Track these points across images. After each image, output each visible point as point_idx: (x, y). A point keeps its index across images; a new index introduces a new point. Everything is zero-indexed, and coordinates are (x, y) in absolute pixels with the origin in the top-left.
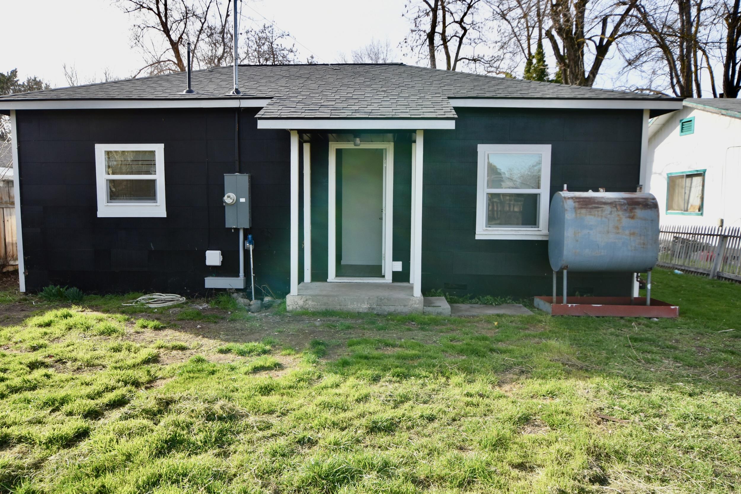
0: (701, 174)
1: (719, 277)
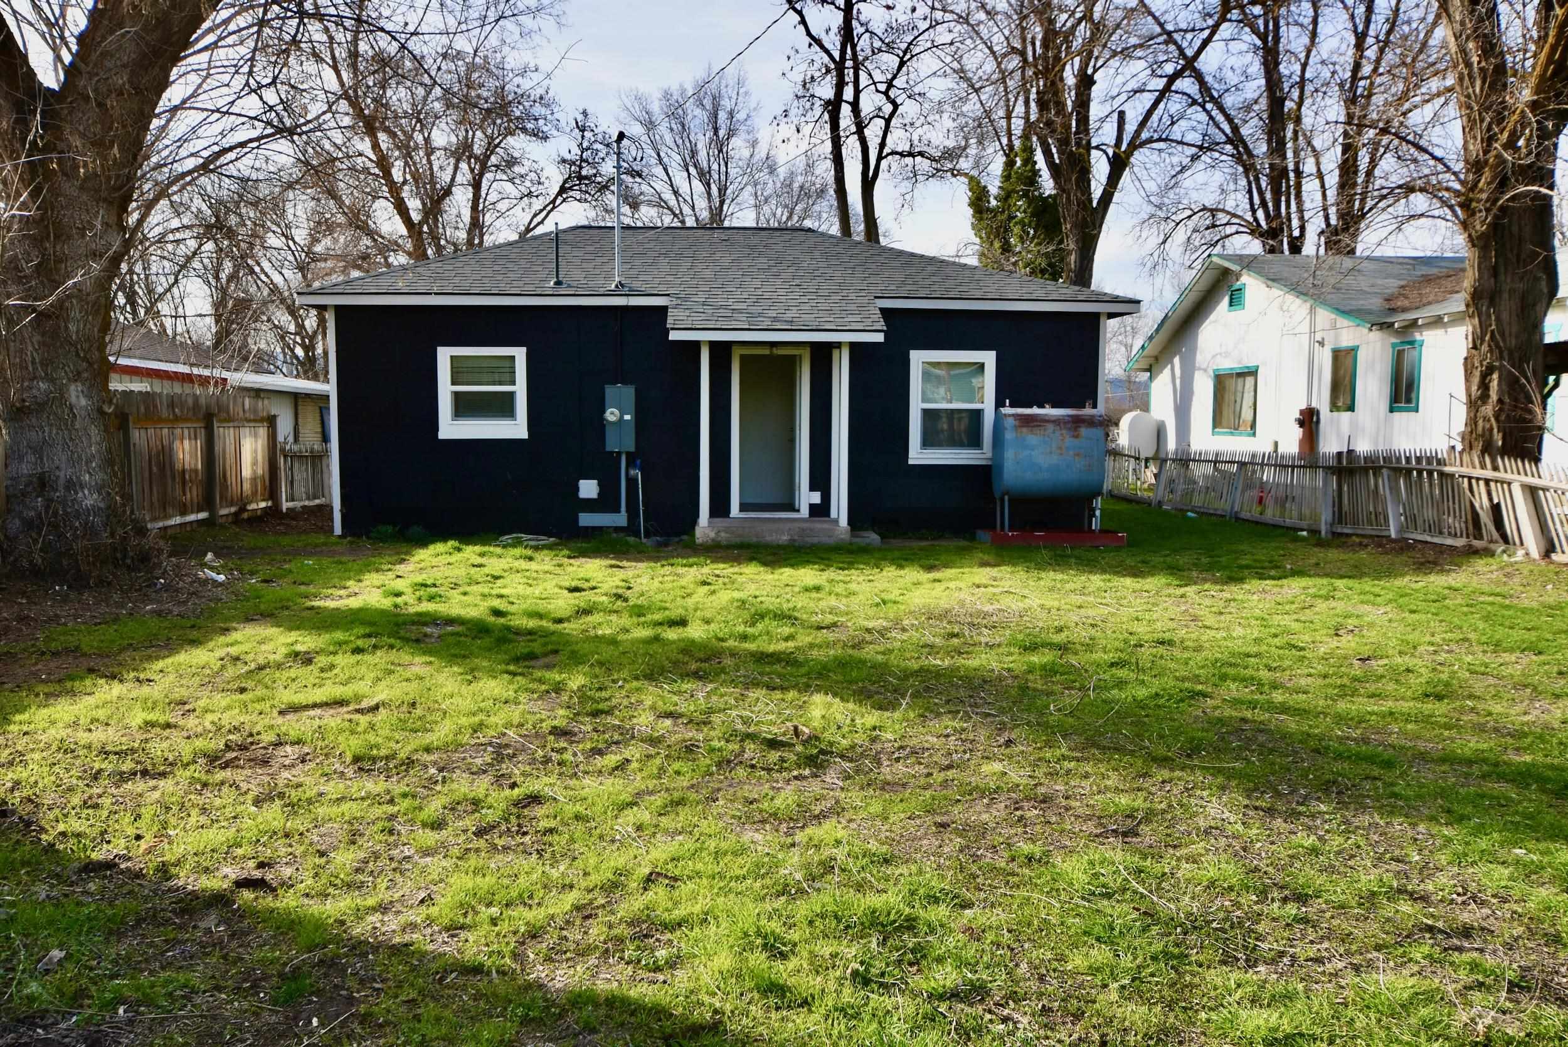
0: (1253, 373)
1: (1237, 519)
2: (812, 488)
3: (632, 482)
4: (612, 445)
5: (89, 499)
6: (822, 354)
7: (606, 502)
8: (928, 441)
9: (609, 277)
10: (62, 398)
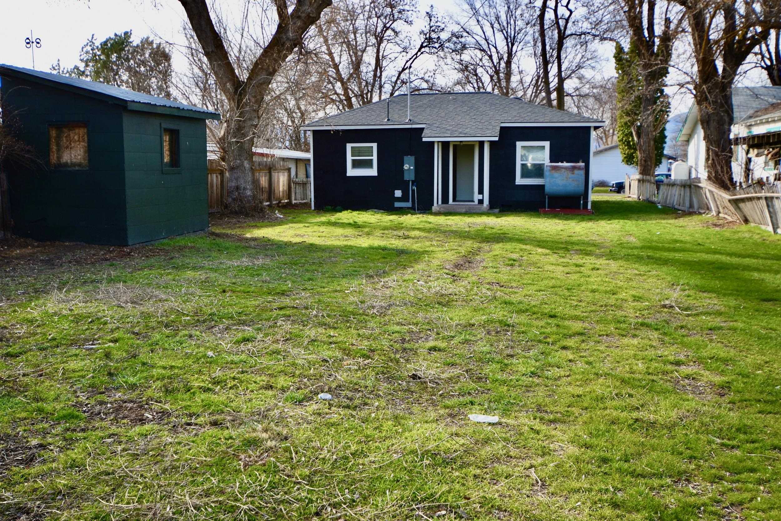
2: (479, 193)
3: (413, 191)
4: (406, 177)
5: (249, 193)
6: (482, 143)
7: (404, 198)
8: (523, 176)
9: (406, 117)
10: (243, 165)
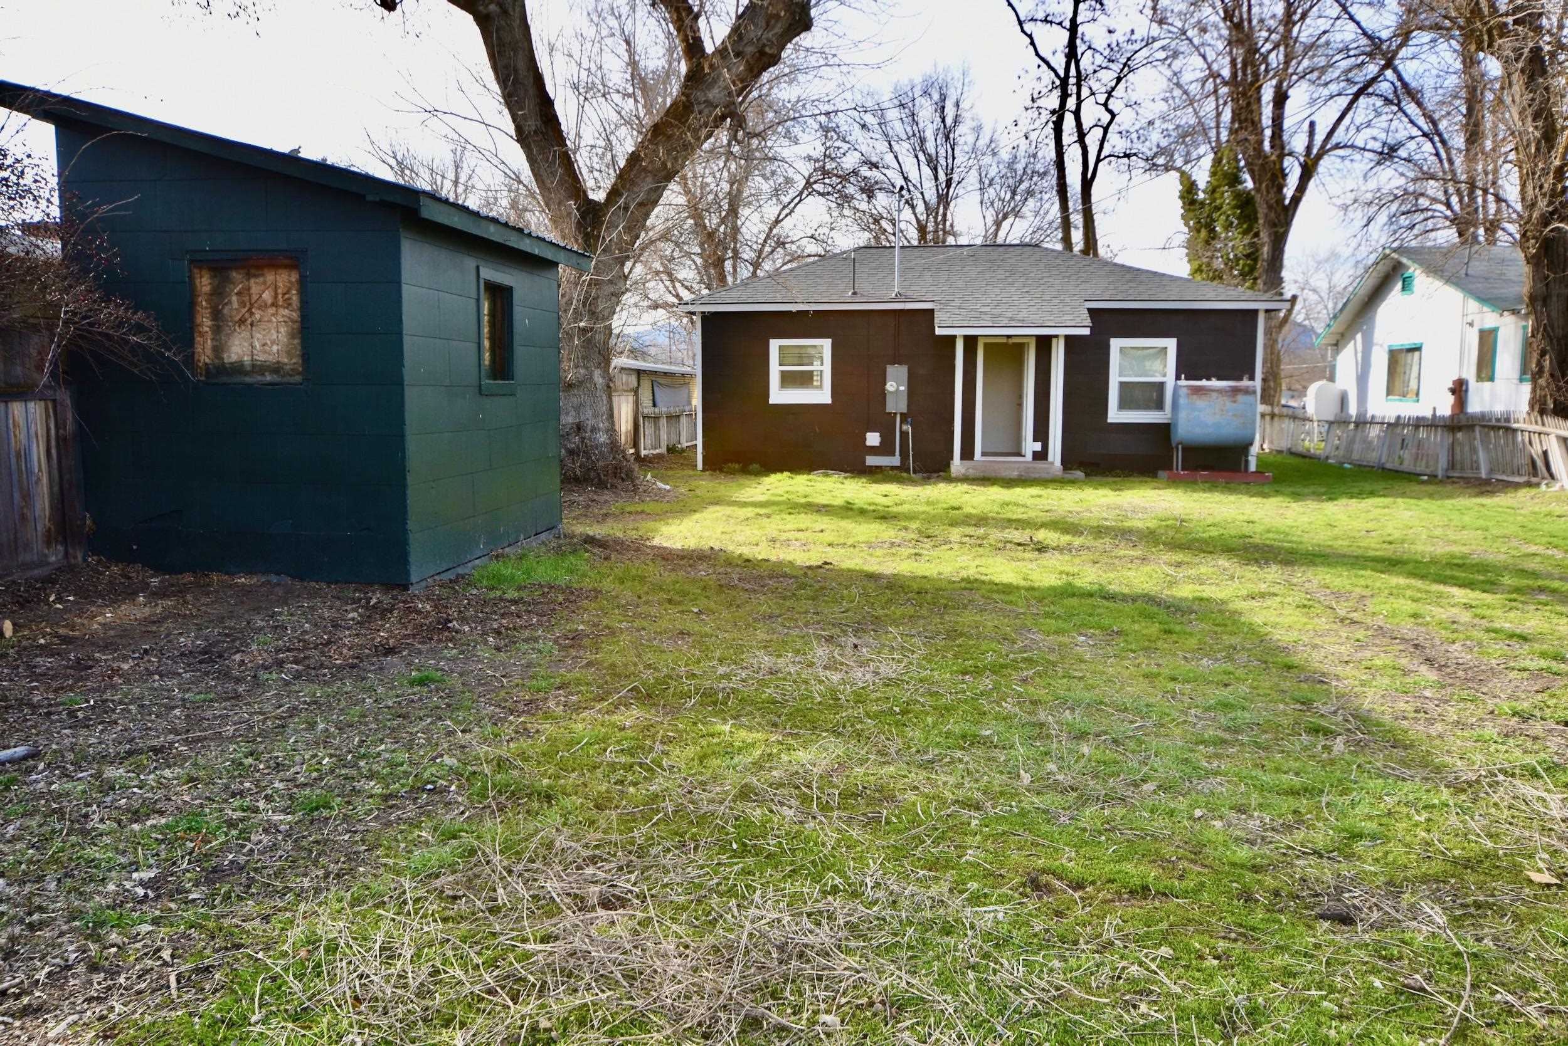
0: (1418, 349)
1: (1383, 469)
2: (1035, 440)
3: (904, 435)
4: (891, 407)
5: (601, 438)
6: (1044, 344)
7: (885, 448)
8: (1123, 405)
9: (891, 287)
10: (590, 378)
